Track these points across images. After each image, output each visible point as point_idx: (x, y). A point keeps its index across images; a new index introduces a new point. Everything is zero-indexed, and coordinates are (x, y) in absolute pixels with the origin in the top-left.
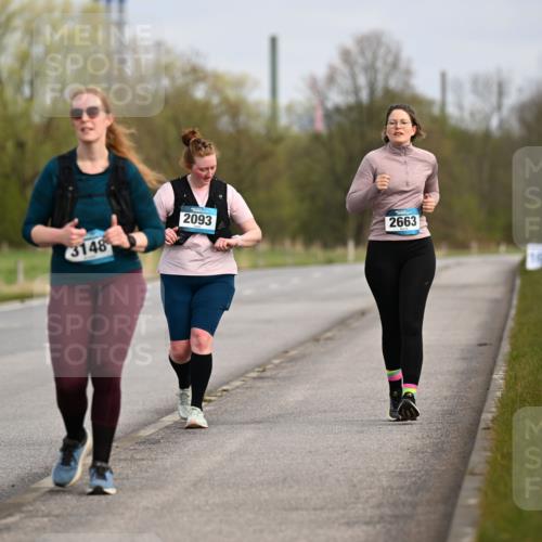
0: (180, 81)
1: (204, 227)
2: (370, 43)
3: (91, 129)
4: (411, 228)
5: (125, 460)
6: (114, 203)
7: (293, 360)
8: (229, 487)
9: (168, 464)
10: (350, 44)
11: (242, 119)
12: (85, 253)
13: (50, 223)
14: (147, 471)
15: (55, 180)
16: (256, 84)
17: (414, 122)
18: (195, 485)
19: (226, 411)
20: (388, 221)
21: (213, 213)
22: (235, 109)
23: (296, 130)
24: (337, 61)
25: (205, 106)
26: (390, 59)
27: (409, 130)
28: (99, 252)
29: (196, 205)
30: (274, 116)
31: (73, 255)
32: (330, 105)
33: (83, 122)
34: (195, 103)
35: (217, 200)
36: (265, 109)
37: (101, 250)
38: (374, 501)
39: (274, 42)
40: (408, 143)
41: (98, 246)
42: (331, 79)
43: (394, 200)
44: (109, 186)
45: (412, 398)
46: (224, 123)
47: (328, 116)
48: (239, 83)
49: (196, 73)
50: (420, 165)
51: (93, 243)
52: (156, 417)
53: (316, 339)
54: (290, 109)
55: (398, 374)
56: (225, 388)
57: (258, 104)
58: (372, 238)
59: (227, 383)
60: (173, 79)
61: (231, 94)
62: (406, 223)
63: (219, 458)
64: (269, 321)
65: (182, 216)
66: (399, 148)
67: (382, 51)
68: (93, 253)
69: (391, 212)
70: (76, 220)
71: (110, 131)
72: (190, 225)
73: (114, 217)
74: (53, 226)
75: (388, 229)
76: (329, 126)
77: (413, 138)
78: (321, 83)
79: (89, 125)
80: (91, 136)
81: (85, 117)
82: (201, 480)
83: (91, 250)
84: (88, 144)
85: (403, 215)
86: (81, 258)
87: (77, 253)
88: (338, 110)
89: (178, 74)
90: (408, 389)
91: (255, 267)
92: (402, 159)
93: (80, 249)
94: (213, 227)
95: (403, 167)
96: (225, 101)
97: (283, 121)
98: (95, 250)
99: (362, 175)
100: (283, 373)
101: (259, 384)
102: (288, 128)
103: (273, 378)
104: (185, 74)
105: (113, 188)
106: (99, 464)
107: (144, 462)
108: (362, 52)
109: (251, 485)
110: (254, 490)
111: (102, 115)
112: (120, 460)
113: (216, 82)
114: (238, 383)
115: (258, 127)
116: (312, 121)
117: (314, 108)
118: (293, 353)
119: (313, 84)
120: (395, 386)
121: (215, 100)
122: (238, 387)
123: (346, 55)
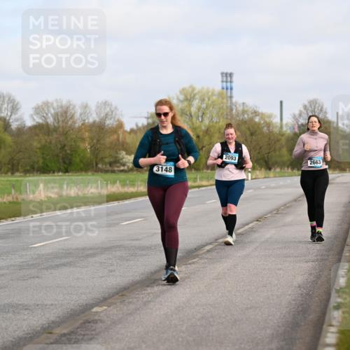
0: (251, 116)
1: (233, 161)
2: (313, 103)
4: (319, 165)
6: (178, 145)
7: (288, 207)
10: (306, 103)
11: (271, 128)
13: (147, 155)
15: (150, 138)
16: (275, 116)
17: (319, 122)
20: (309, 162)
21: (237, 156)
22: (269, 125)
23: (289, 131)
24: (302, 109)
25: (259, 124)
26: (320, 108)
27: (317, 125)
29: (230, 152)
30: (281, 127)
31: (156, 171)
32: (300, 123)
34: (255, 123)
35: (238, 150)
36: (279, 125)
37: (169, 171)
38: (314, 254)
39: (281, 102)
40: (317, 131)
42: (300, 115)
43: (312, 154)
44: (175, 139)
45: (321, 233)
46: (265, 129)
47: (299, 127)
48: (270, 116)
49: (256, 113)
50: (322, 140)
51: (167, 168)
53: (295, 200)
54: (286, 124)
55: (314, 223)
57: (276, 123)
58: (303, 169)
59: (265, 215)
60: (248, 115)
61: (267, 120)
62: (317, 163)
64: (280, 195)
65: (224, 156)
66: (313, 133)
67: (317, 105)
69: (310, 159)
70: (162, 152)
72: (227, 160)
73: (180, 156)
74: (149, 157)
75: (309, 165)
76: (299, 130)
77: (319, 129)
78: (297, 116)
83: (165, 170)
85: (315, 159)
86: (160, 172)
88: (302, 125)
89: (250, 113)
90: (318, 229)
91: (275, 177)
92: (315, 137)
93: (160, 169)
94: (236, 161)
95: (315, 141)
96: (265, 122)
97: (284, 129)
98: (167, 171)
99: (299, 144)
100: (284, 212)
102: (286, 131)
103: (281, 213)
104: (252, 113)
105: (177, 139)
108: (311, 105)
113: (262, 115)
114: (270, 215)
115: (276, 130)
116: (294, 129)
117: (295, 125)
118: (288, 205)
119: (294, 117)
120: (313, 228)
121: (262, 122)
123: (305, 107)
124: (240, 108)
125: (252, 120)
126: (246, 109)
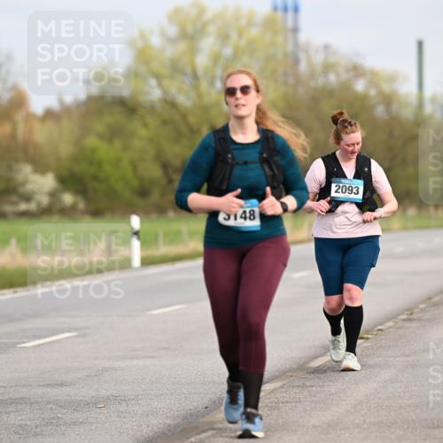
0: (344, 76)
1: (353, 196)
3: (244, 105)
5: (298, 386)
6: (267, 169)
7: (436, 305)
8: (383, 409)
9: (333, 390)
11: (395, 108)
12: (236, 219)
14: (315, 396)
18: (355, 407)
19: (381, 346)
21: (360, 184)
22: (388, 100)
25: (364, 98)
28: (248, 220)
29: (345, 177)
30: (421, 105)
31: (225, 219)
33: (237, 99)
34: (356, 94)
35: (363, 173)
37: (250, 219)
39: (420, 44)
41: (248, 215)
44: (261, 154)
46: (380, 111)
48: (392, 78)
49: (357, 70)
51: (245, 212)
52: (323, 351)
54: (433, 99)
56: (380, 327)
57: (407, 95)
59: (381, 324)
60: (338, 75)
61: (386, 87)
63: (375, 385)
65: (333, 187)
68: (242, 220)
70: (239, 190)
71: (259, 109)
79: (242, 101)
80: (243, 112)
81: (239, 94)
82: (360, 403)
83: (241, 217)
84: (241, 118)
86: (231, 223)
87: (229, 218)
89: (342, 71)
94: (360, 196)
96: (381, 93)
97: (428, 109)
98: (245, 218)
100: (427, 316)
101: (408, 324)
102: (432, 115)
103: (419, 320)
104: (348, 70)
105: (265, 155)
106: (249, 410)
107: (314, 389)
109: (401, 408)
110: (403, 411)
111: (253, 93)
112: (293, 387)
113: (373, 77)
114: (390, 324)
115: (407, 114)
118: (436, 299)
121: (373, 92)
122: (390, 327)
124: (318, 59)
125: (346, 87)
126: (332, 59)
